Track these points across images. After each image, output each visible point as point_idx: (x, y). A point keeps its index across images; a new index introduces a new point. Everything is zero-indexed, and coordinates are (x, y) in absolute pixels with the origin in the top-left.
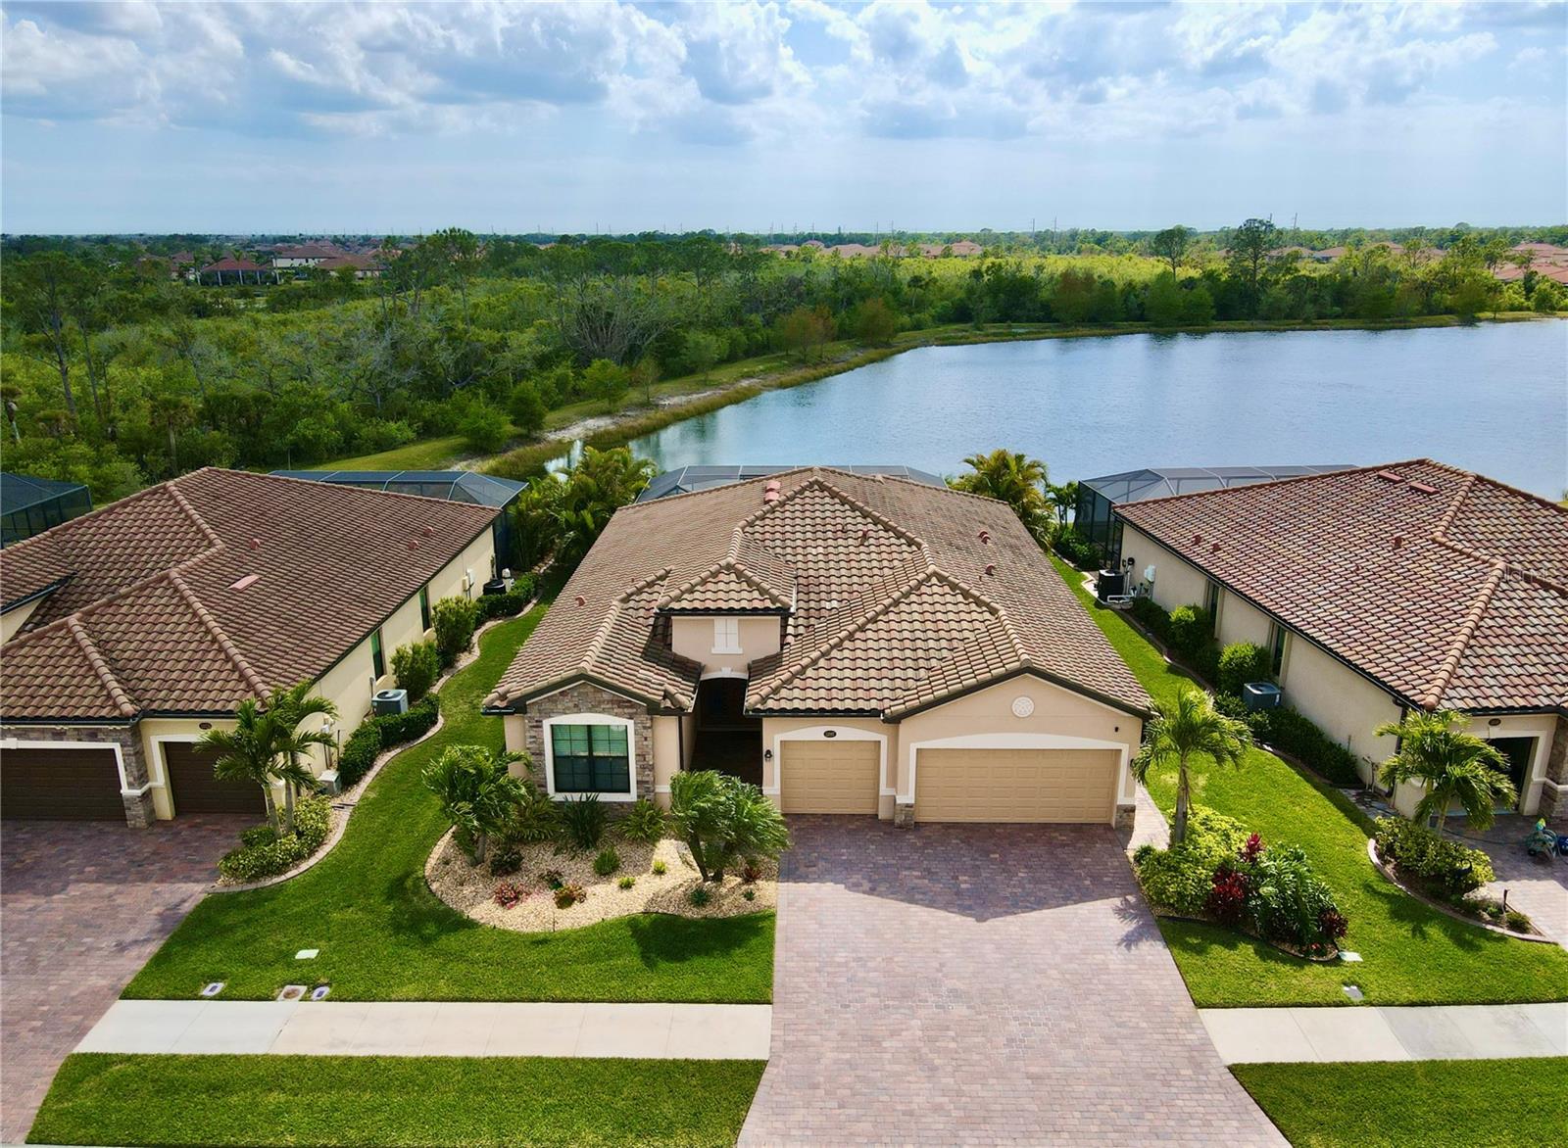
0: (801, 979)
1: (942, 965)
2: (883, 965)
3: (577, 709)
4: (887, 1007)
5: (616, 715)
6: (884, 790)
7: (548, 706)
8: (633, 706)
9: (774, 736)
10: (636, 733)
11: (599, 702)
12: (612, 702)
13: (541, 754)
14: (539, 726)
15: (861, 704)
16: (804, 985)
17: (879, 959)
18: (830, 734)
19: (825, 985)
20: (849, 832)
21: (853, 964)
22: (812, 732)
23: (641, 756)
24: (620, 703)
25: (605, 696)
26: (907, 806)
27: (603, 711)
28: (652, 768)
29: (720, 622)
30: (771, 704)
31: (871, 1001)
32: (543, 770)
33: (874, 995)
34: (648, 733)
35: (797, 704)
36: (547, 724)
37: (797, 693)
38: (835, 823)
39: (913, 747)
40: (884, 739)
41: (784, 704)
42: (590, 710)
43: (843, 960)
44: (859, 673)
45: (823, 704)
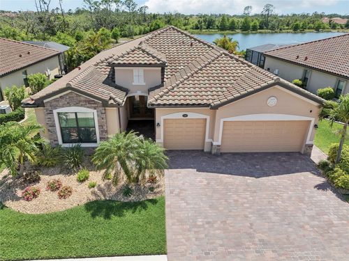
0: (181, 237)
1: (251, 224)
2: (222, 225)
3: (69, 105)
4: (230, 253)
5: (88, 107)
6: (207, 140)
7: (54, 103)
8: (95, 103)
9: (161, 117)
10: (98, 115)
11: (80, 101)
12: (85, 101)
13: (54, 126)
14: (51, 113)
15: (200, 102)
16: (183, 240)
17: (219, 222)
18: (185, 116)
19: (194, 239)
20: (193, 157)
21: (206, 226)
22: (177, 115)
23: (101, 126)
24: (89, 102)
25: (82, 99)
26: (218, 146)
27: (82, 106)
28: (106, 132)
29: (135, 69)
30: (159, 102)
31: (220, 249)
32: (56, 133)
33: (221, 246)
34: (104, 116)
35: (171, 102)
36: (55, 112)
37: (170, 97)
38: (186, 154)
39: (222, 120)
40: (208, 118)
41: (165, 102)
42: (75, 105)
43: (201, 223)
44: (197, 89)
45: (182, 102)
